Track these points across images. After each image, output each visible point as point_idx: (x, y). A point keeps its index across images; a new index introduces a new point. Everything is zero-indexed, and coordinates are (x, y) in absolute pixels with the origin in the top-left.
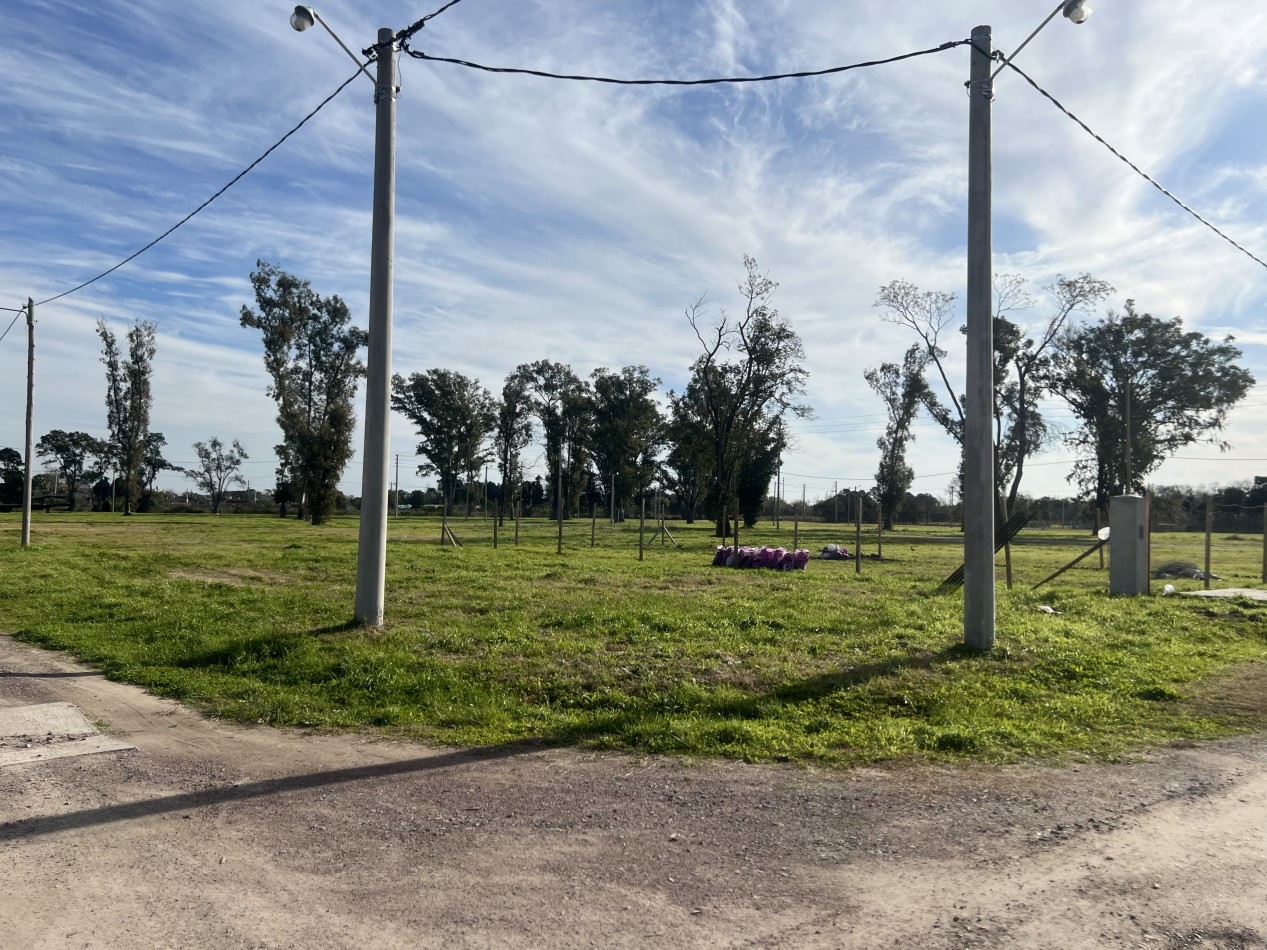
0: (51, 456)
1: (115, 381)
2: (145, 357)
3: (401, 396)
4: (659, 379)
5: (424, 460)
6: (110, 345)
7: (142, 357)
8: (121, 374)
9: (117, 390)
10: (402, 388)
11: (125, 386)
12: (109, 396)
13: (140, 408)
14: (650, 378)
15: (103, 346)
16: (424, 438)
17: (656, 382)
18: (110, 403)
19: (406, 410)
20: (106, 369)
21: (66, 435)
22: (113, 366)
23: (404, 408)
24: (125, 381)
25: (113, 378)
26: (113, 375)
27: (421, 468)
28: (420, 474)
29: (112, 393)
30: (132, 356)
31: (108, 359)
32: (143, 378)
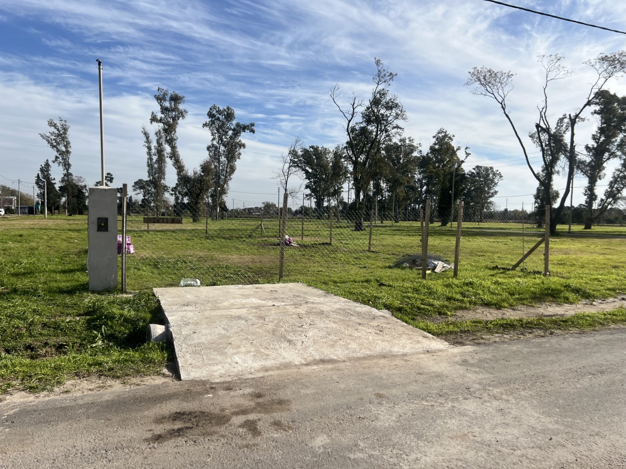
0: (138, 191)
1: (150, 155)
2: (163, 143)
3: (296, 160)
4: (420, 144)
5: (308, 191)
6: (147, 138)
7: (162, 143)
8: (153, 152)
9: (151, 159)
10: (297, 156)
11: (155, 158)
12: (148, 162)
13: (162, 167)
14: (415, 144)
15: (145, 139)
16: (308, 181)
17: (418, 145)
18: (148, 166)
19: (299, 167)
20: (146, 150)
21: (144, 181)
22: (149, 148)
23: (298, 166)
24: (155, 155)
25: (149, 154)
26: (149, 153)
27: (307, 195)
28: (306, 199)
29: (149, 161)
30: (157, 143)
31: (147, 145)
32: (162, 153)
